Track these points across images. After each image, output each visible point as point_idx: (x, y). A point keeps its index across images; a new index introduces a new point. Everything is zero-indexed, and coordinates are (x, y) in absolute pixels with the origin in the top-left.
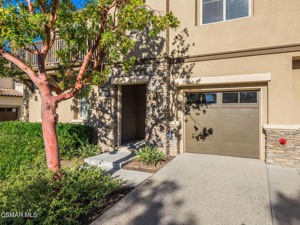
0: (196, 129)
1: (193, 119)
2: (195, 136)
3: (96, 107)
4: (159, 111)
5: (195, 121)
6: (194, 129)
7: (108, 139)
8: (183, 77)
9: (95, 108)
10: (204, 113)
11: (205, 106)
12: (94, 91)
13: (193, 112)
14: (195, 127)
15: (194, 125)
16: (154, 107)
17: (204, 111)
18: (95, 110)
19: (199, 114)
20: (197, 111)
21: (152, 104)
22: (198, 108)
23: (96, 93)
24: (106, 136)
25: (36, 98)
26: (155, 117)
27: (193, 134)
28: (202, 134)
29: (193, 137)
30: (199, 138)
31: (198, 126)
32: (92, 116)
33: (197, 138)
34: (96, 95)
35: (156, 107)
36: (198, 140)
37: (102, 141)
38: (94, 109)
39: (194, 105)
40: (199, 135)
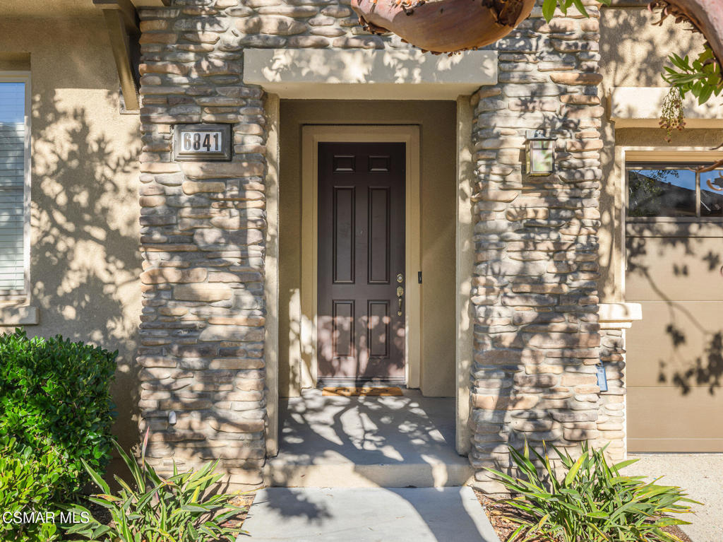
0: (678, 338)
1: (661, 294)
2: (669, 374)
4: (558, 251)
5: (670, 303)
6: (668, 339)
7: (222, 420)
9: (98, 233)
10: (712, 267)
12: (86, 129)
13: (658, 257)
14: (670, 329)
15: (668, 321)
17: (712, 261)
18: (92, 246)
19: (685, 272)
20: (676, 254)
22: (682, 237)
24: (205, 404)
26: (540, 281)
27: (662, 365)
28: (705, 363)
29: (662, 379)
30: (692, 381)
31: (682, 324)
33: (678, 380)
35: (547, 229)
36: (686, 390)
37: (173, 441)
38: (89, 238)
39: (666, 224)
40: (690, 373)
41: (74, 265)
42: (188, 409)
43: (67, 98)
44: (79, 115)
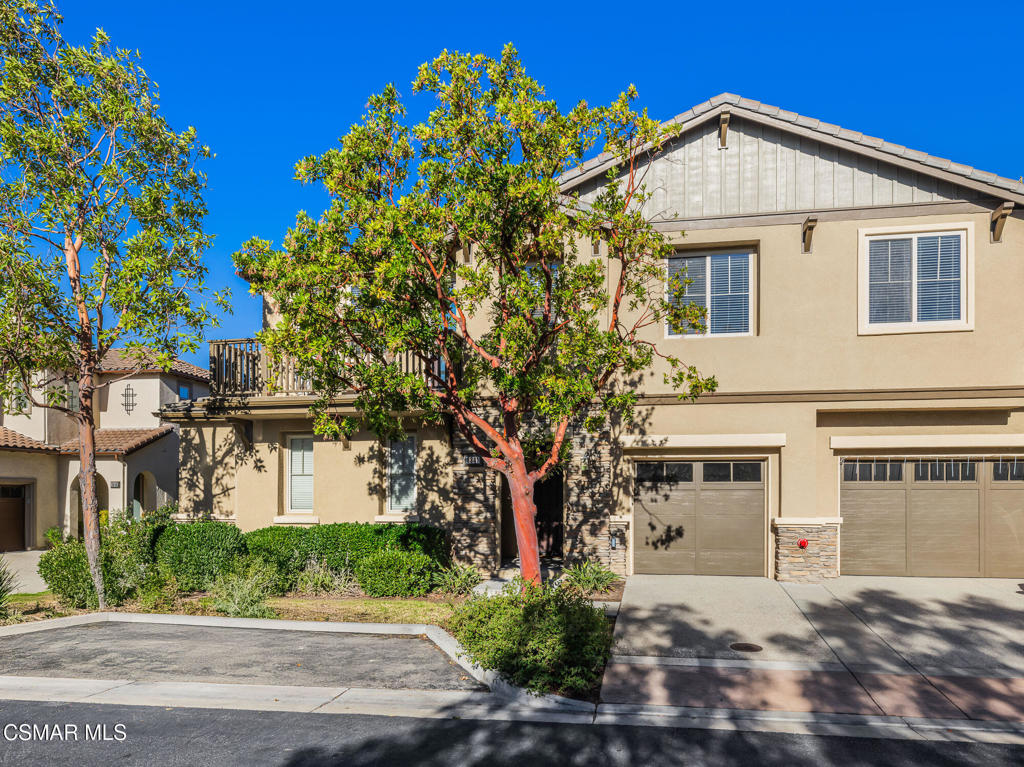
0: (653, 528)
1: (647, 511)
2: (650, 541)
3: (437, 486)
4: (592, 495)
5: (650, 514)
6: (649, 528)
7: (476, 553)
8: (632, 432)
9: (435, 488)
10: (666, 500)
11: (667, 487)
12: (433, 453)
13: (646, 496)
14: (650, 524)
15: (649, 521)
16: (582, 489)
17: (667, 497)
18: (435, 494)
19: (656, 501)
20: (652, 494)
21: (580, 481)
22: (654, 488)
23: (438, 458)
24: (471, 547)
25: (259, 464)
26: (584, 506)
27: (647, 538)
28: (664, 537)
29: (647, 543)
30: (659, 544)
31: (655, 523)
32: (427, 507)
33: (655, 545)
34: (438, 461)
35: (587, 488)
36: (656, 548)
37: (461, 558)
38: (433, 490)
39: (648, 484)
40: (658, 541)
41: (429, 500)
42: (465, 548)
43: (427, 443)
44: (431, 448)
